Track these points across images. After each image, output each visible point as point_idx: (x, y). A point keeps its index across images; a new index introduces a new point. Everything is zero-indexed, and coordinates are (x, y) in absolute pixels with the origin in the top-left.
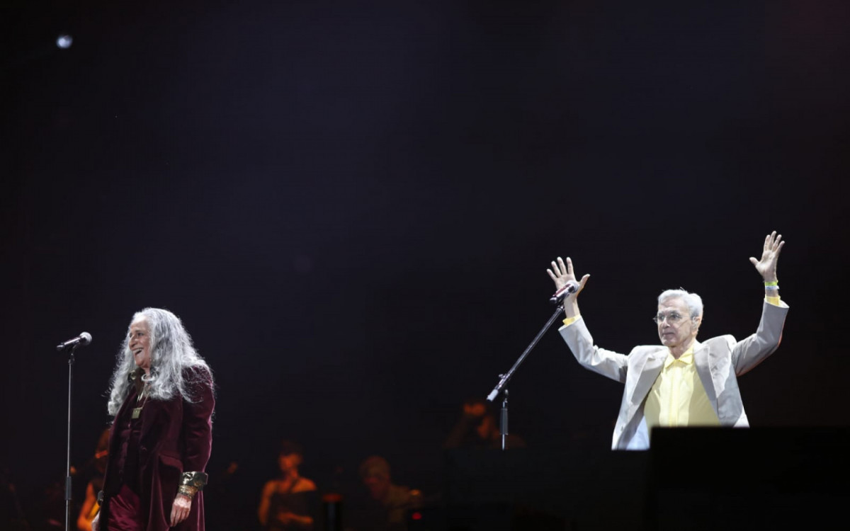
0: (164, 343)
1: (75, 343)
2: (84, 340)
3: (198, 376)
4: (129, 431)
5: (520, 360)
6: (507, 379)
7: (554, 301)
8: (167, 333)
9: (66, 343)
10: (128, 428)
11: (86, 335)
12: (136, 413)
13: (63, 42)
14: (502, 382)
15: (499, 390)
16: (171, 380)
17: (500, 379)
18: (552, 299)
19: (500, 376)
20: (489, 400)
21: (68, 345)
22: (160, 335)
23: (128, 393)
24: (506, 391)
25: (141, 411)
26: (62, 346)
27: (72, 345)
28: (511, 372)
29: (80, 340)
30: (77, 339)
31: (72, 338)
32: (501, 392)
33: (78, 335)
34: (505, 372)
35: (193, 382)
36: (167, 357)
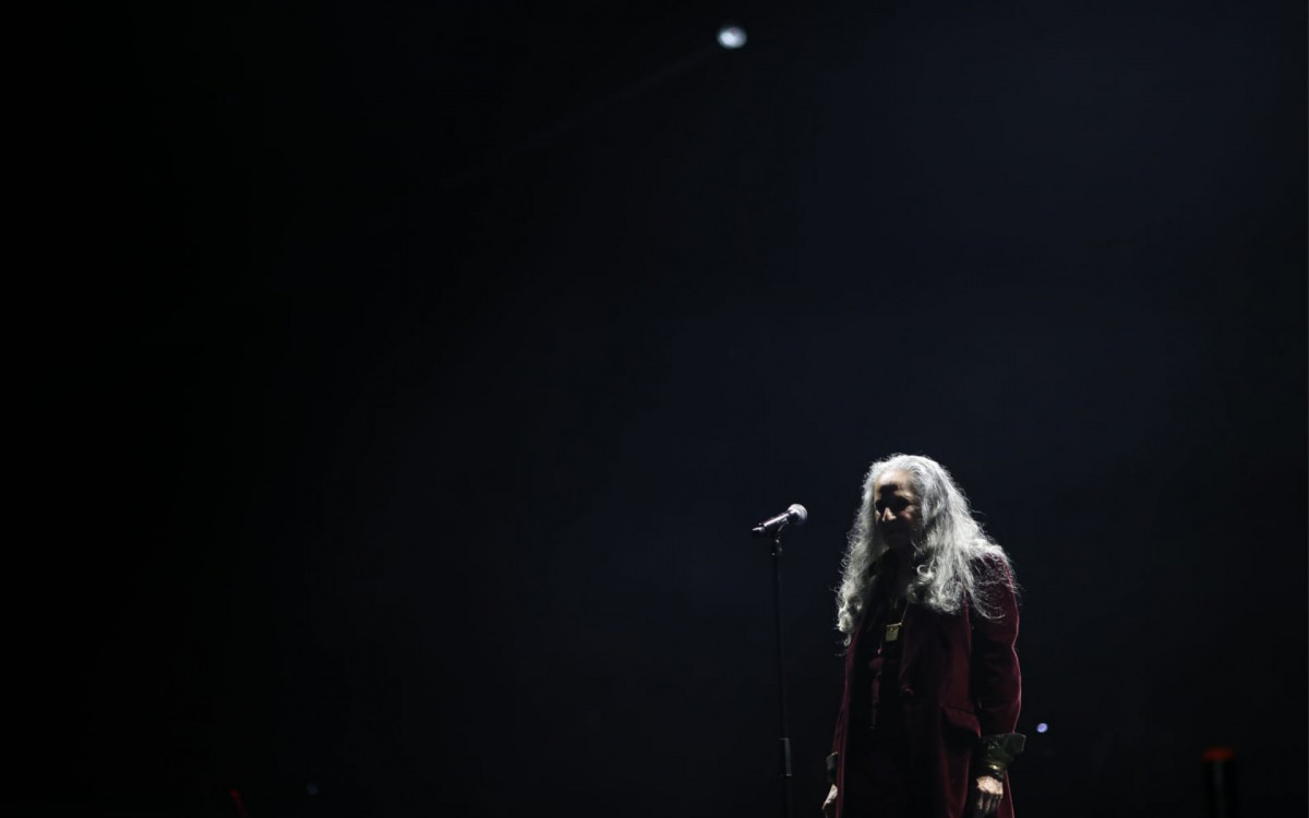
0: (940, 517)
1: (781, 522)
2: (794, 517)
3: (992, 573)
4: (880, 660)
9: (766, 524)
10: (877, 656)
11: (797, 509)
12: (893, 632)
13: (730, 38)
16: (957, 578)
21: (769, 526)
25: (902, 629)
26: (760, 529)
27: (776, 525)
29: (787, 518)
30: (782, 517)
31: (776, 515)
33: (785, 510)
35: (988, 583)
36: (947, 540)
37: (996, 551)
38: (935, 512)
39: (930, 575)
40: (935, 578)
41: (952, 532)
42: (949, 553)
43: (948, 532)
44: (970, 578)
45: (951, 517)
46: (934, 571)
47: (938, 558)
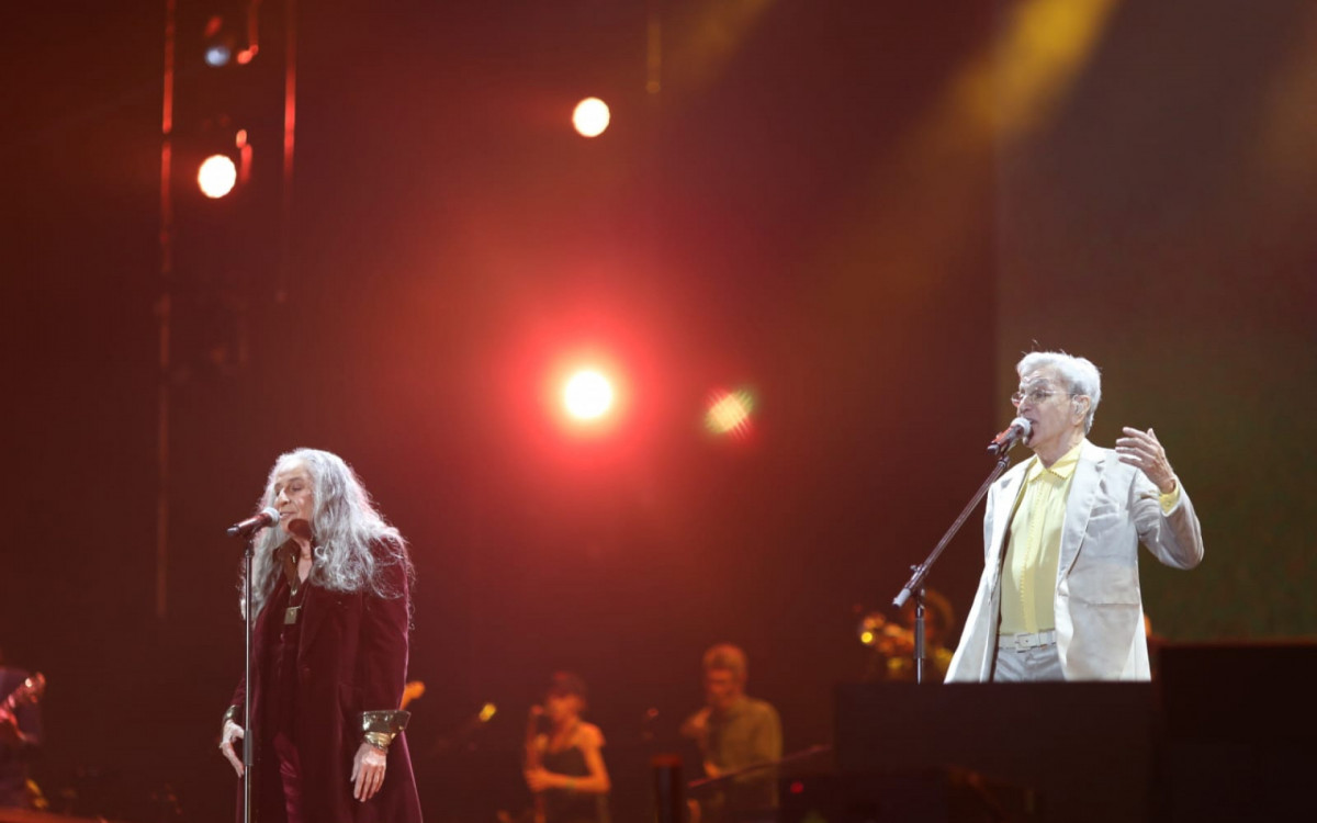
0: (335, 504)
1: (255, 524)
4: (283, 645)
5: (943, 542)
6: (924, 573)
7: (993, 450)
8: (339, 487)
9: (240, 525)
12: (292, 613)
13: (215, 57)
14: (915, 577)
15: (911, 590)
16: (355, 559)
17: (913, 572)
18: (991, 447)
19: (913, 567)
20: (896, 606)
21: (243, 527)
22: (331, 491)
23: (273, 585)
24: (923, 591)
25: (299, 611)
26: (235, 529)
27: (250, 527)
28: (929, 561)
29: (261, 520)
30: (255, 519)
32: (915, 594)
34: (920, 562)
35: (385, 564)
36: (342, 526)
37: (392, 533)
38: (329, 497)
39: (325, 558)
40: (330, 561)
41: (348, 518)
42: (344, 536)
43: (344, 518)
44: (370, 560)
45: (347, 503)
46: (328, 554)
47: (333, 542)
